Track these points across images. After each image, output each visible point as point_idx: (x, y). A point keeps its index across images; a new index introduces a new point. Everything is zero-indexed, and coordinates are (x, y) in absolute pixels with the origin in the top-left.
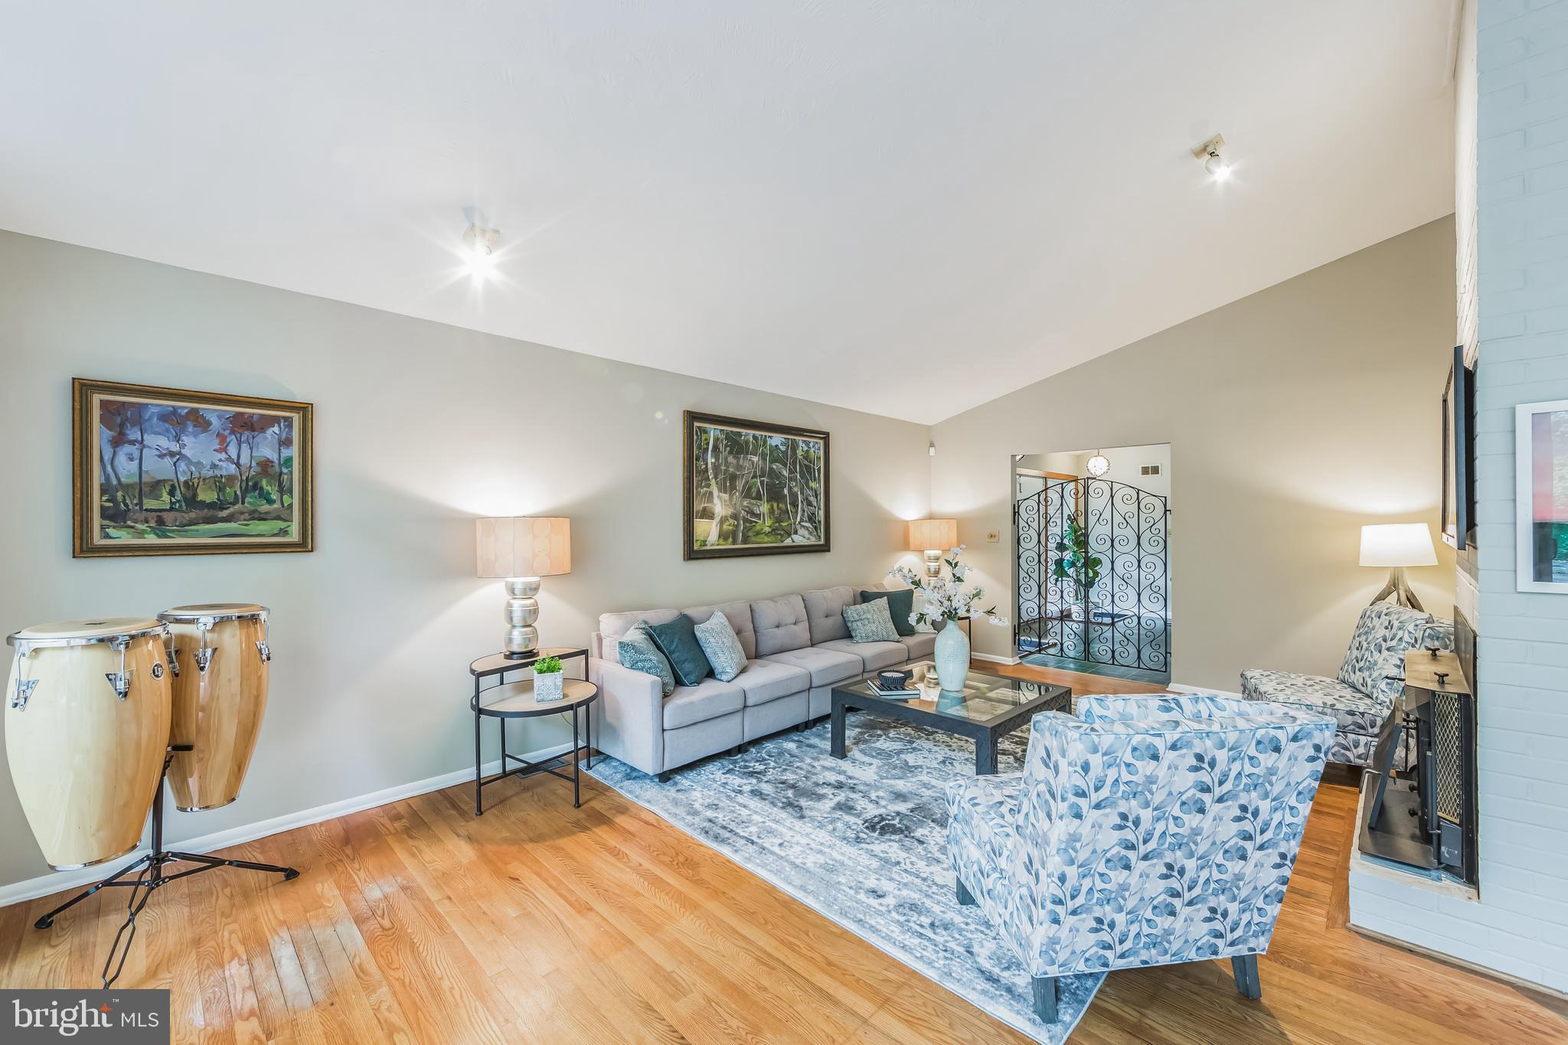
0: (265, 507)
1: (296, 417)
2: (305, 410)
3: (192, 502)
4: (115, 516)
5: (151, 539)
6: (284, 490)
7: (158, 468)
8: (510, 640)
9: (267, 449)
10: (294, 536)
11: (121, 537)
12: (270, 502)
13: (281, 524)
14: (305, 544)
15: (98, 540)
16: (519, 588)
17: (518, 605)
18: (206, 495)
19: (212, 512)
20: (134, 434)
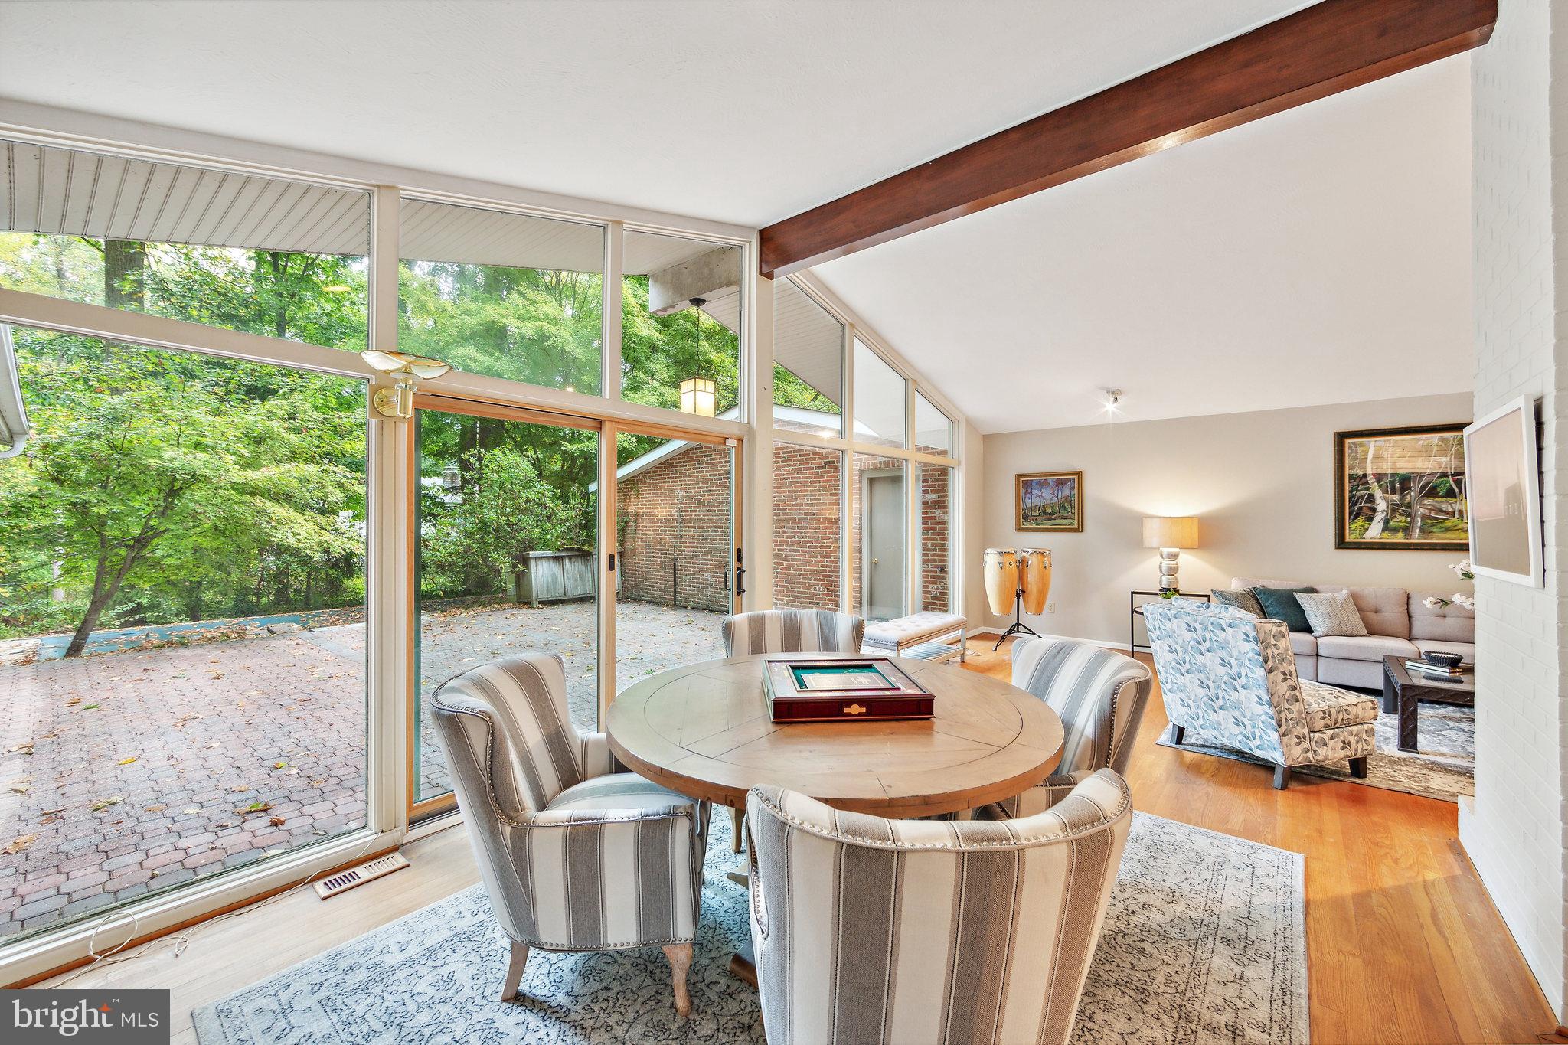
0: (1066, 514)
1: (1076, 477)
2: (1079, 474)
3: (1045, 513)
4: (1025, 518)
5: (1034, 526)
6: (1072, 507)
7: (1036, 502)
8: (1161, 582)
9: (1067, 492)
10: (1076, 526)
11: (1028, 526)
12: (1068, 512)
13: (1072, 521)
14: (1080, 529)
15: (1022, 526)
16: (1165, 554)
17: (1165, 564)
18: (1049, 510)
19: (1049, 516)
20: (1030, 491)
